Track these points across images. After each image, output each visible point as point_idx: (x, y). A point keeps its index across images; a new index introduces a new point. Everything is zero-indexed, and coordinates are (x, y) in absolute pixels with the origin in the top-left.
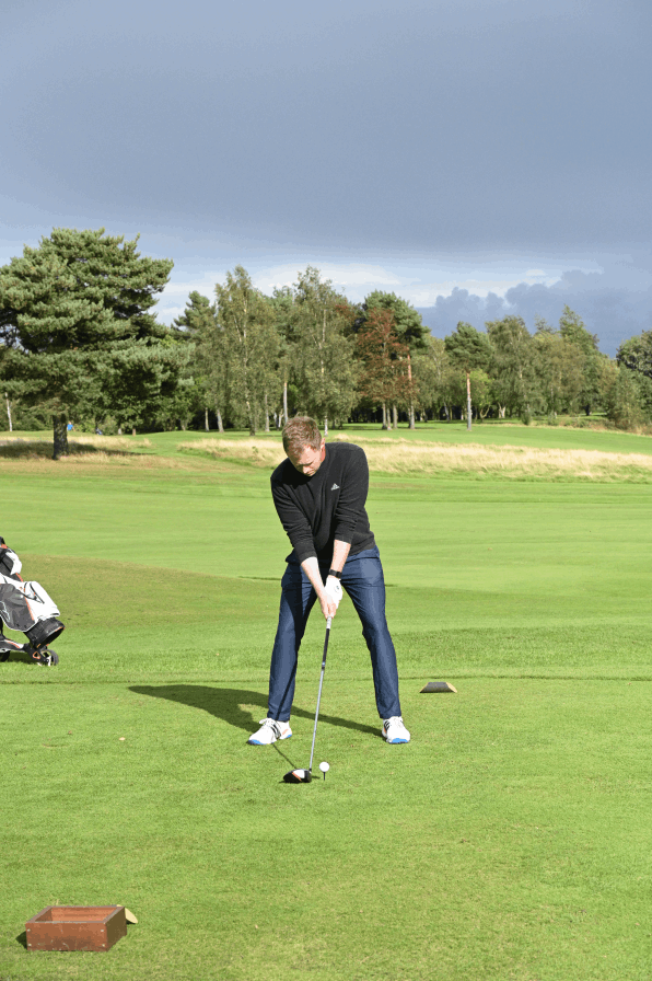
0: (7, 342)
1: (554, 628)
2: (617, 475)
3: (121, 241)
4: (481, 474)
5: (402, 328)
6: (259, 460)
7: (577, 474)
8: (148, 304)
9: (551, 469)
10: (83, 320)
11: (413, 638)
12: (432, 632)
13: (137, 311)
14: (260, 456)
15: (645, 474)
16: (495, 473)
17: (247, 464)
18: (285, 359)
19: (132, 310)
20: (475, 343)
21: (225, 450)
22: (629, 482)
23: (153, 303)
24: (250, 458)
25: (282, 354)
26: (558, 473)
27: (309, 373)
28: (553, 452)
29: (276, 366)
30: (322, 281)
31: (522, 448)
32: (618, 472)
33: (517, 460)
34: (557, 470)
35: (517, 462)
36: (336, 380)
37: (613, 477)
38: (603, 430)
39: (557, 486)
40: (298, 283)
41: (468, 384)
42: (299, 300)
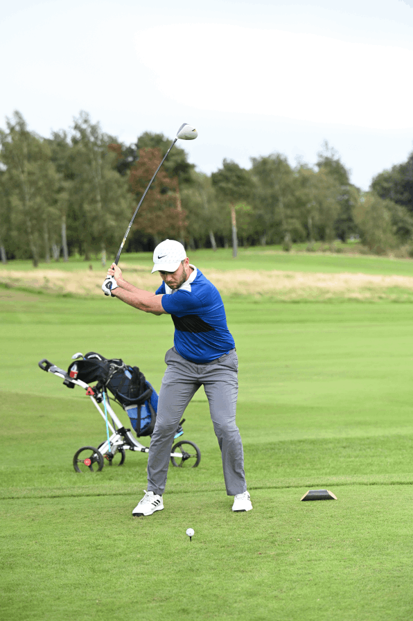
1: (383, 437)
2: (383, 295)
4: (257, 298)
5: (171, 164)
6: (51, 289)
7: (348, 295)
9: (323, 292)
11: (253, 449)
12: (270, 444)
14: (50, 285)
15: (409, 293)
17: (40, 293)
18: (64, 196)
20: (239, 177)
21: (17, 280)
22: (395, 302)
24: (41, 287)
25: (61, 190)
27: (87, 207)
28: (321, 276)
29: (55, 202)
31: (290, 273)
32: (384, 293)
33: (289, 284)
34: (328, 292)
35: (290, 286)
36: (112, 213)
37: (381, 298)
38: (358, 256)
39: (330, 307)
40: (73, 125)
41: (234, 215)
42: (75, 141)
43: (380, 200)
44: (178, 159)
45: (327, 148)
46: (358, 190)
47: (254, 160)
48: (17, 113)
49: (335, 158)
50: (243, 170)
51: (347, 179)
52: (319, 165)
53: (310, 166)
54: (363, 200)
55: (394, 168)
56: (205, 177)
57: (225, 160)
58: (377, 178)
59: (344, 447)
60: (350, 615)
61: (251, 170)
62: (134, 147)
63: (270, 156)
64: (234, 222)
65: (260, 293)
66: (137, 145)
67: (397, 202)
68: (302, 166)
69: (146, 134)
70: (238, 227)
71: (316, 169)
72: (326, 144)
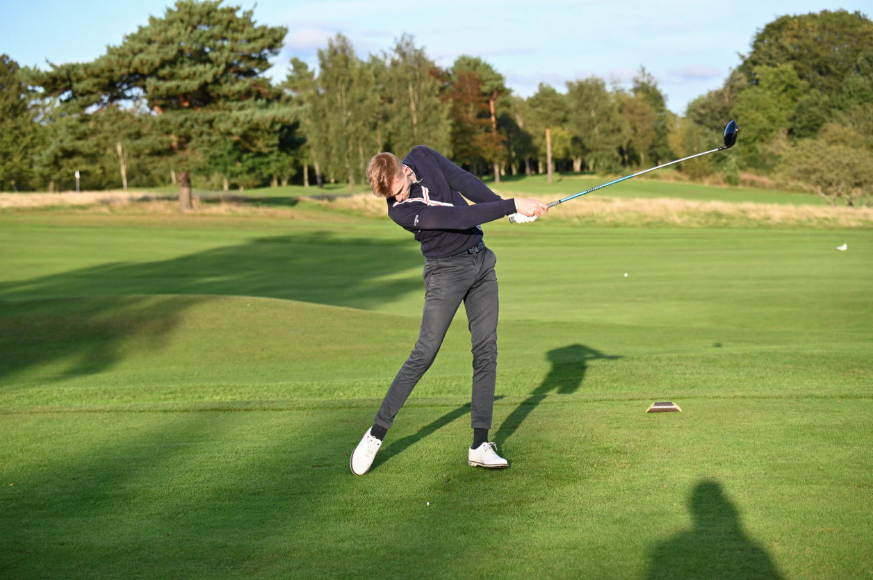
0: (135, 105)
2: (702, 220)
3: (238, 8)
4: (576, 221)
6: (369, 211)
8: (264, 67)
10: (206, 84)
13: (255, 74)
14: (369, 207)
16: (589, 221)
19: (249, 73)
20: (556, 102)
23: (269, 66)
24: (360, 210)
26: (649, 220)
28: (638, 200)
30: (418, 47)
32: (703, 218)
33: (608, 208)
34: (646, 216)
35: (608, 210)
39: (649, 231)
40: (394, 47)
41: (548, 139)
42: (394, 64)
43: (695, 126)
44: (496, 84)
45: (644, 74)
46: (675, 116)
47: (570, 85)
48: (339, 36)
49: (652, 84)
50: (560, 95)
51: (663, 105)
52: (636, 90)
53: (627, 91)
54: (678, 126)
55: (710, 94)
56: (521, 101)
57: (541, 85)
58: (693, 103)
59: (678, 365)
60: (708, 519)
61: (567, 95)
62: (450, 72)
63: (587, 80)
64: (549, 147)
65: (578, 217)
66: (452, 69)
67: (712, 129)
68: (617, 91)
69: (463, 58)
70: (552, 151)
71: (632, 95)
72: (643, 70)
